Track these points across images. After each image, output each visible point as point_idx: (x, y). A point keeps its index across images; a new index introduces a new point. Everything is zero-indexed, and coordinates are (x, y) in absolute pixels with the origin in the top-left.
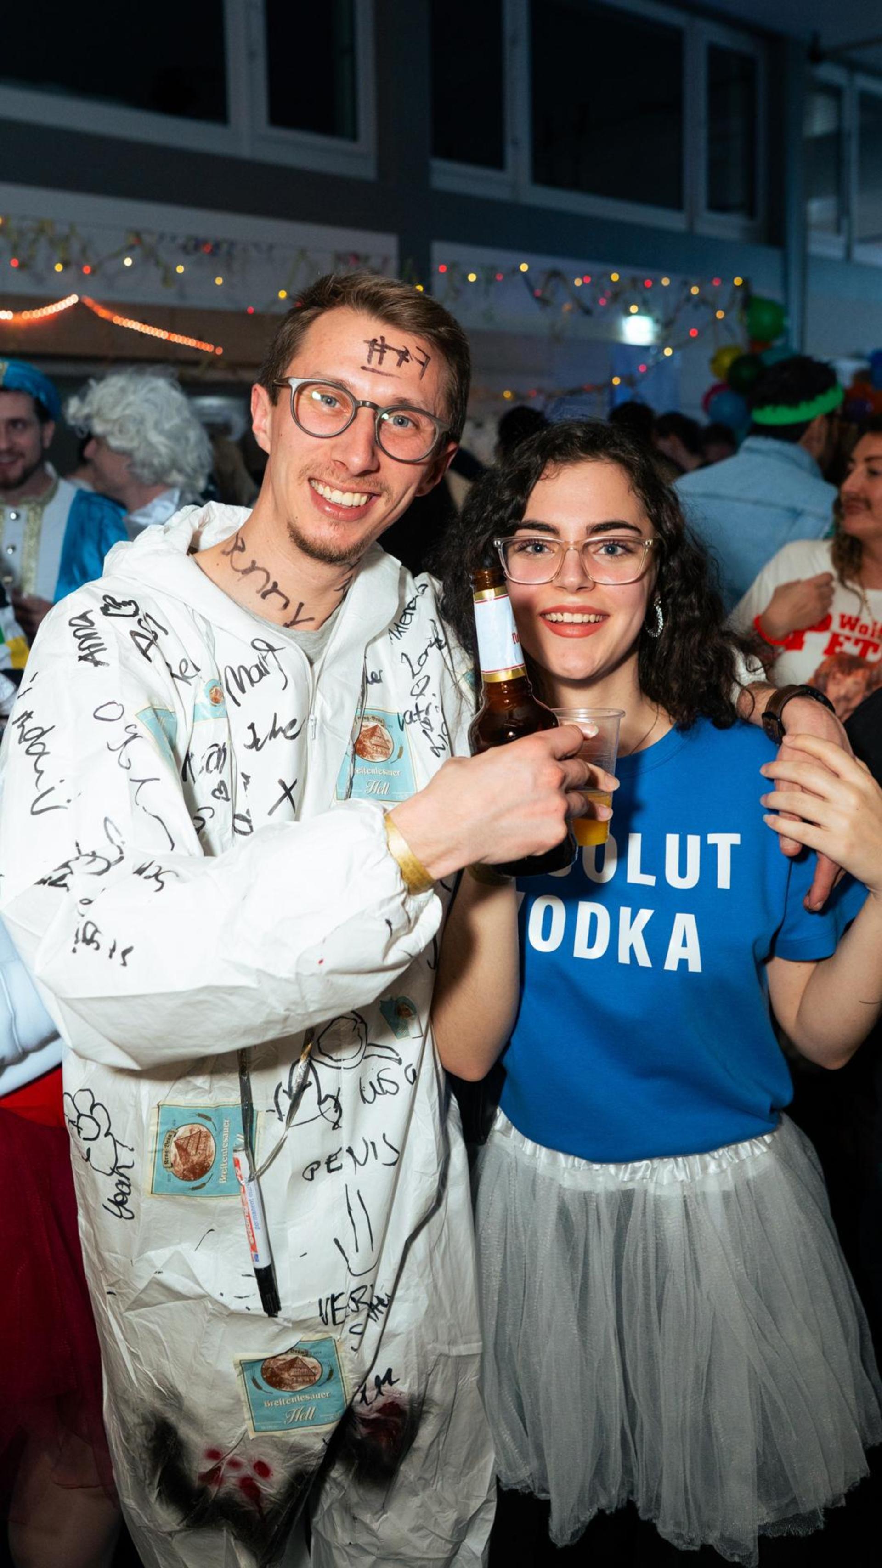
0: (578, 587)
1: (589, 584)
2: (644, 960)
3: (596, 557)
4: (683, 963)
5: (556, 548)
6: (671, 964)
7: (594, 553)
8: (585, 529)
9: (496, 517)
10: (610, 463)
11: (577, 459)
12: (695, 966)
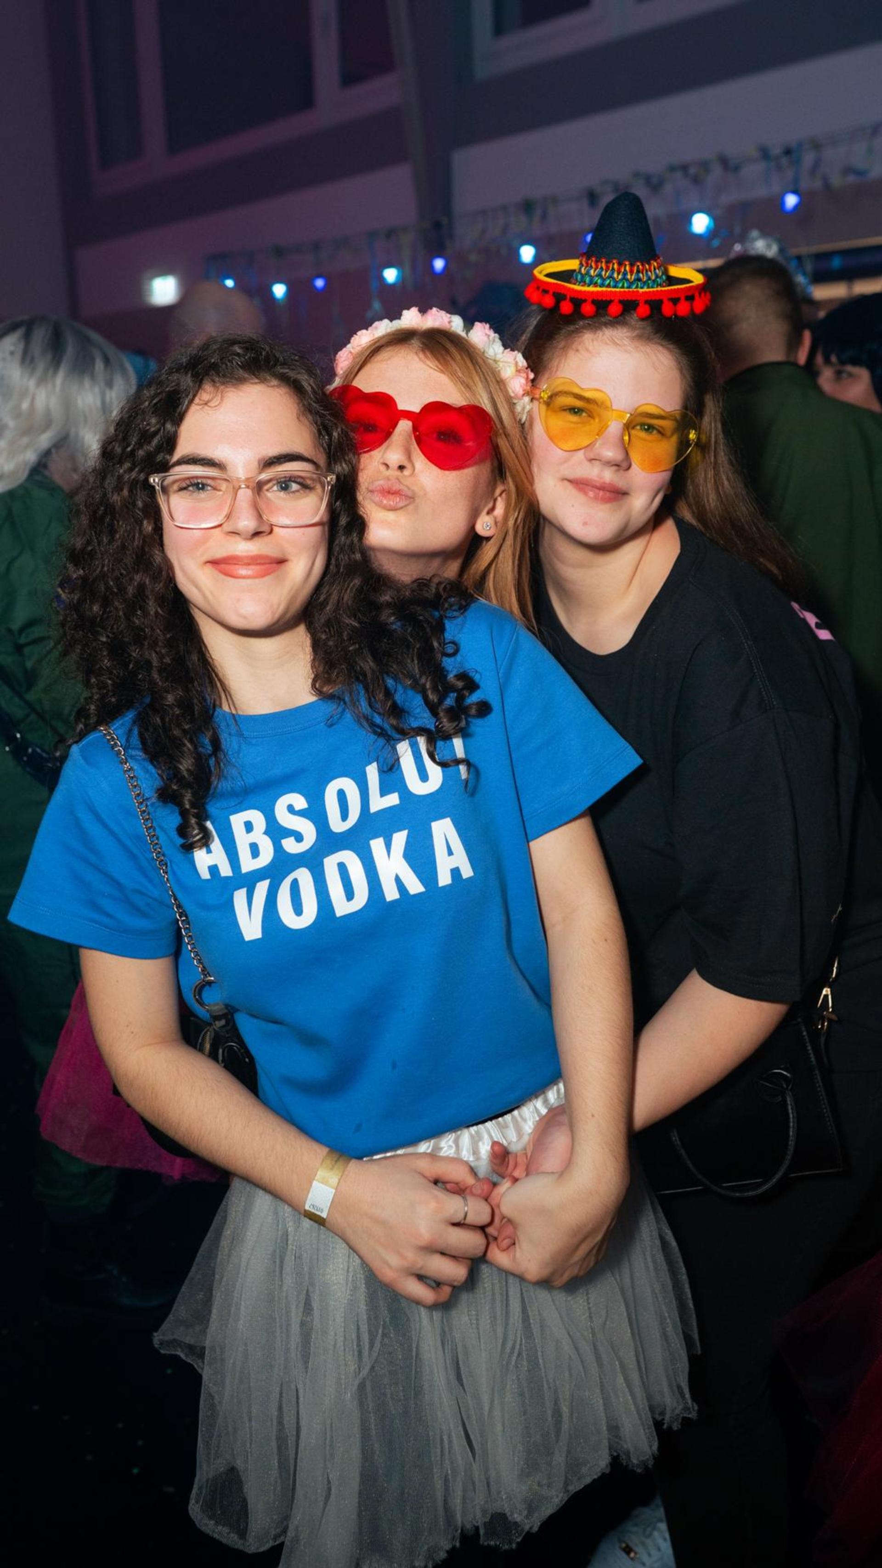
0: (252, 532)
1: (266, 528)
2: (415, 886)
3: (269, 495)
4: (455, 872)
5: (224, 486)
6: (444, 879)
7: (267, 490)
8: (256, 463)
9: (141, 453)
10: (278, 386)
11: (241, 381)
12: (467, 872)
